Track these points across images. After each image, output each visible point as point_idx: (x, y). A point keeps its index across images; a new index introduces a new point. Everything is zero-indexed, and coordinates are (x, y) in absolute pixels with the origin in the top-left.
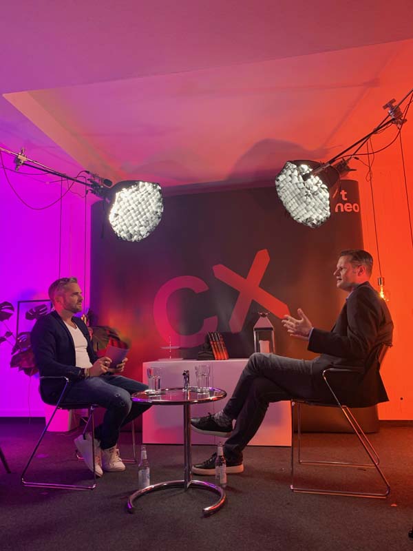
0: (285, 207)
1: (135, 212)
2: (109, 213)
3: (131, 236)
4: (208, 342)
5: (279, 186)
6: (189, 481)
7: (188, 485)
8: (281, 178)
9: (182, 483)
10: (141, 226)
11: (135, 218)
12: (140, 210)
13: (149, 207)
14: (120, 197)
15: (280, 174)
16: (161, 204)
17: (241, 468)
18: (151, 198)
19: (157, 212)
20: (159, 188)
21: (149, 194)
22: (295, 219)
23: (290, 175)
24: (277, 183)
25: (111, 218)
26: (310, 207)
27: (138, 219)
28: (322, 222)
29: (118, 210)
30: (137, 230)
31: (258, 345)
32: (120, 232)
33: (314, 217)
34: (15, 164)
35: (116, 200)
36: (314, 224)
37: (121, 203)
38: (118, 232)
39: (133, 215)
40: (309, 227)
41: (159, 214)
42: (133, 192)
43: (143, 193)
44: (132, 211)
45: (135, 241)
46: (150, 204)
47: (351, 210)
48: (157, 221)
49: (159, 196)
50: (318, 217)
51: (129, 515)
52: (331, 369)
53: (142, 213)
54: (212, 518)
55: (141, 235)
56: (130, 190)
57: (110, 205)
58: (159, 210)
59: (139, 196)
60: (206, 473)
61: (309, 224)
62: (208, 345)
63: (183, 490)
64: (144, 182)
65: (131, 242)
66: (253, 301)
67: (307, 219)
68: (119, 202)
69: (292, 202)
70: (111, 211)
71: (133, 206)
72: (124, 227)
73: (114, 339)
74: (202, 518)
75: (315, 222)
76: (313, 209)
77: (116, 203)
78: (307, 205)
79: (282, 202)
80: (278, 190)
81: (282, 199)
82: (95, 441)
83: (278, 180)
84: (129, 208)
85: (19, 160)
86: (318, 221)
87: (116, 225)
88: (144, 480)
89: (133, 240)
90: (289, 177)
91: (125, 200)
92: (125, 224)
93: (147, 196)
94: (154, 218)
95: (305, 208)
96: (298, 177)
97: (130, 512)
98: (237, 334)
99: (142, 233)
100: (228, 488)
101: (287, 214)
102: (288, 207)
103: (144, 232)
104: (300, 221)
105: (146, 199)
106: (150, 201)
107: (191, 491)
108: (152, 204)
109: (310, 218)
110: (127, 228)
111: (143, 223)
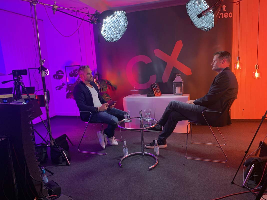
0: (191, 19)
1: (113, 28)
2: (101, 30)
3: (113, 39)
4: (152, 88)
5: (188, 8)
6: (144, 152)
7: (143, 154)
8: (189, 4)
9: (141, 153)
10: (117, 34)
11: (114, 30)
12: (116, 26)
13: (120, 24)
14: (105, 22)
15: (188, 2)
16: (126, 21)
17: (165, 146)
18: (121, 18)
19: (125, 25)
20: (125, 12)
21: (120, 17)
22: (196, 26)
23: (194, 4)
24: (187, 7)
25: (102, 32)
26: (204, 21)
27: (115, 31)
28: (210, 29)
29: (105, 28)
30: (115, 36)
31: (175, 89)
32: (107, 39)
33: (206, 26)
34: (53, 11)
35: (104, 23)
36: (205, 29)
37: (106, 24)
38: (106, 38)
39: (113, 29)
40: (203, 30)
41: (126, 26)
42: (112, 18)
43: (117, 17)
44: (112, 28)
45: (115, 41)
46: (121, 22)
47: (227, 17)
48: (125, 30)
49: (125, 17)
50: (208, 26)
51: (120, 168)
52: (206, 111)
53: (117, 27)
54: (152, 171)
55: (117, 38)
56: (110, 17)
57: (101, 26)
58: (125, 24)
59: (115, 19)
60: (151, 148)
61: (203, 29)
62: (152, 90)
63: (141, 157)
64: (116, 11)
65: (113, 42)
66: (174, 67)
67: (202, 27)
68: (105, 24)
69: (194, 17)
70: (102, 29)
71: (112, 24)
72: (109, 36)
73: (109, 85)
74: (148, 170)
75: (206, 28)
76: (206, 23)
77: (104, 24)
78: (202, 20)
79: (189, 17)
80: (187, 10)
81: (189, 15)
82: (105, 134)
83: (187, 5)
84: (110, 26)
85: (54, 8)
86: (208, 28)
87: (105, 35)
88: (126, 153)
89: (114, 41)
90: (193, 5)
91: (108, 22)
92: (109, 34)
93: (119, 18)
94: (123, 29)
95: (201, 21)
96: (198, 5)
97: (121, 167)
98: (166, 83)
99: (118, 37)
100: (160, 156)
101: (192, 23)
102: (192, 20)
103: (119, 36)
104: (199, 27)
105: (118, 20)
106: (121, 20)
107: (144, 157)
108: (122, 22)
109: (204, 26)
110: (110, 36)
111: (118, 32)
